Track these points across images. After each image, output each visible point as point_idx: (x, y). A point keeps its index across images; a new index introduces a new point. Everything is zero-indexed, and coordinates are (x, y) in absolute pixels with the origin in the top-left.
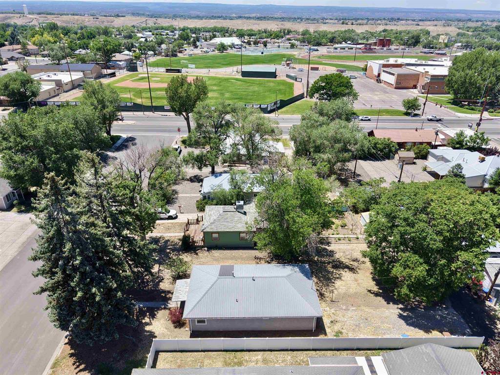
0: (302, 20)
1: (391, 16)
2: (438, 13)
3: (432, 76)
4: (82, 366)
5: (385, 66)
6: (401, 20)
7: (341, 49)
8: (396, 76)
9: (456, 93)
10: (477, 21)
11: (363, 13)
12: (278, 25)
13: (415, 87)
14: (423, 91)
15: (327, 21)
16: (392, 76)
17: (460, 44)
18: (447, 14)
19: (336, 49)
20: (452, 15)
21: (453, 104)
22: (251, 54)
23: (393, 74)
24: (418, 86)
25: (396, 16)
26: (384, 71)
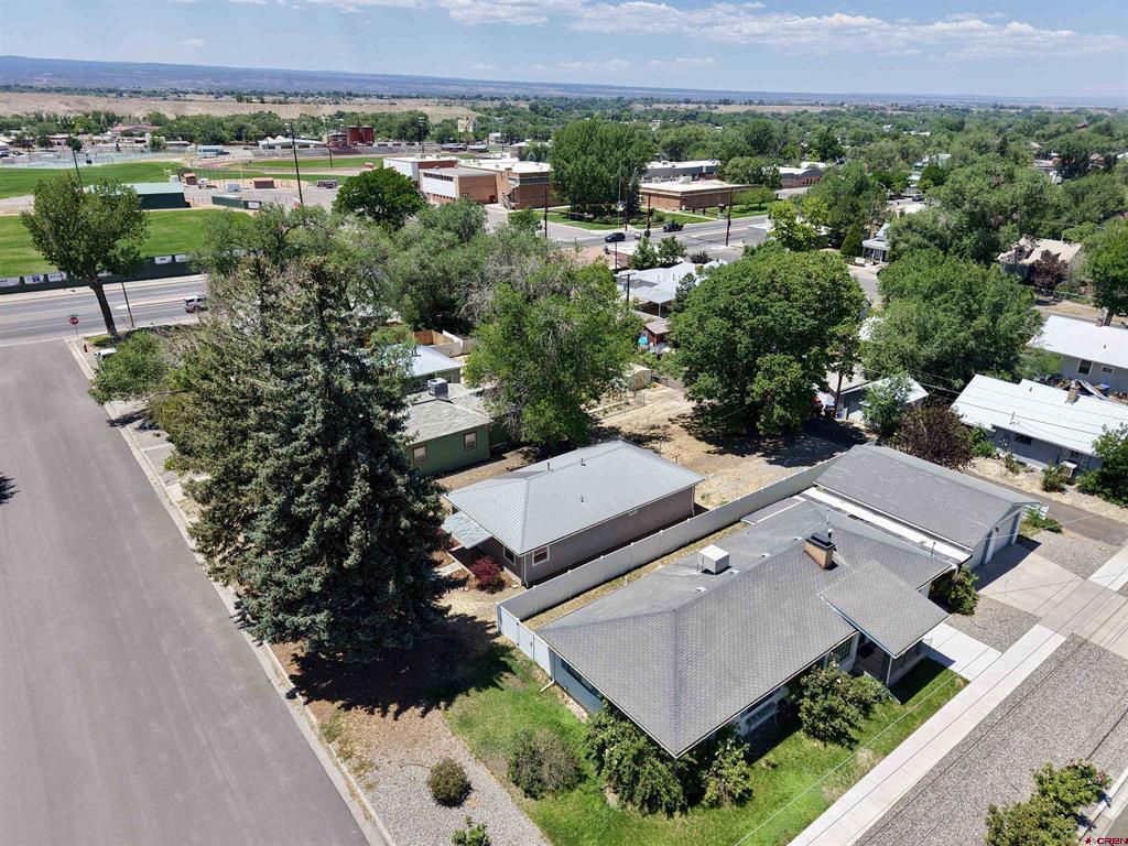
0: (121, 95)
1: (333, 88)
2: (414, 83)
3: (521, 175)
4: (393, 707)
5: (422, 165)
6: (357, 96)
7: (283, 147)
8: (456, 180)
9: (574, 201)
10: (492, 99)
11: (265, 81)
12: (67, 104)
13: (493, 200)
14: (513, 204)
15: (188, 97)
16: (449, 182)
17: (498, 135)
18: (435, 87)
19: (272, 147)
20: (443, 88)
21: (573, 218)
22: (52, 166)
23: (450, 179)
24: (500, 196)
25: (343, 88)
26: (426, 175)
